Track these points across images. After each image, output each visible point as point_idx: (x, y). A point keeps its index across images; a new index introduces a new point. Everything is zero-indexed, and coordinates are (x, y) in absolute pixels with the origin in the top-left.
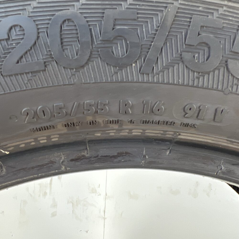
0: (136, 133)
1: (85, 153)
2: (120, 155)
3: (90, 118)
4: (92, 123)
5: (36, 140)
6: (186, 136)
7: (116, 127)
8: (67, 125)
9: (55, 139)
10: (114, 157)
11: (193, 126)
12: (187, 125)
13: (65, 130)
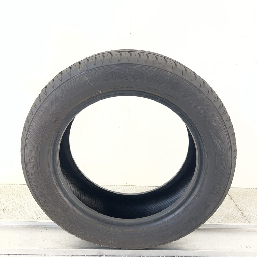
0: (126, 89)
1: (117, 93)
2: (124, 93)
3: (117, 87)
4: (118, 88)
5: (108, 91)
6: (135, 90)
7: (122, 88)
8: (113, 88)
9: (111, 91)
10: (122, 94)
11: (136, 88)
12: (135, 88)
13: (113, 89)
